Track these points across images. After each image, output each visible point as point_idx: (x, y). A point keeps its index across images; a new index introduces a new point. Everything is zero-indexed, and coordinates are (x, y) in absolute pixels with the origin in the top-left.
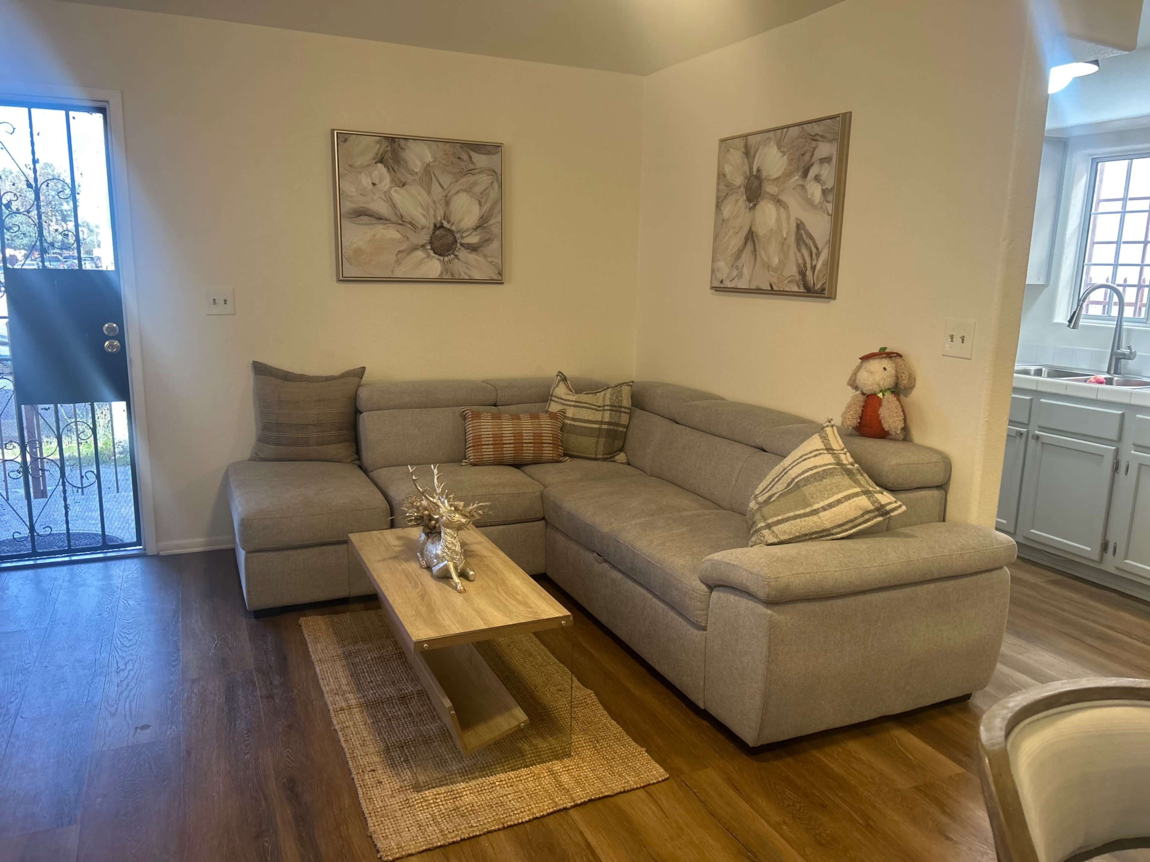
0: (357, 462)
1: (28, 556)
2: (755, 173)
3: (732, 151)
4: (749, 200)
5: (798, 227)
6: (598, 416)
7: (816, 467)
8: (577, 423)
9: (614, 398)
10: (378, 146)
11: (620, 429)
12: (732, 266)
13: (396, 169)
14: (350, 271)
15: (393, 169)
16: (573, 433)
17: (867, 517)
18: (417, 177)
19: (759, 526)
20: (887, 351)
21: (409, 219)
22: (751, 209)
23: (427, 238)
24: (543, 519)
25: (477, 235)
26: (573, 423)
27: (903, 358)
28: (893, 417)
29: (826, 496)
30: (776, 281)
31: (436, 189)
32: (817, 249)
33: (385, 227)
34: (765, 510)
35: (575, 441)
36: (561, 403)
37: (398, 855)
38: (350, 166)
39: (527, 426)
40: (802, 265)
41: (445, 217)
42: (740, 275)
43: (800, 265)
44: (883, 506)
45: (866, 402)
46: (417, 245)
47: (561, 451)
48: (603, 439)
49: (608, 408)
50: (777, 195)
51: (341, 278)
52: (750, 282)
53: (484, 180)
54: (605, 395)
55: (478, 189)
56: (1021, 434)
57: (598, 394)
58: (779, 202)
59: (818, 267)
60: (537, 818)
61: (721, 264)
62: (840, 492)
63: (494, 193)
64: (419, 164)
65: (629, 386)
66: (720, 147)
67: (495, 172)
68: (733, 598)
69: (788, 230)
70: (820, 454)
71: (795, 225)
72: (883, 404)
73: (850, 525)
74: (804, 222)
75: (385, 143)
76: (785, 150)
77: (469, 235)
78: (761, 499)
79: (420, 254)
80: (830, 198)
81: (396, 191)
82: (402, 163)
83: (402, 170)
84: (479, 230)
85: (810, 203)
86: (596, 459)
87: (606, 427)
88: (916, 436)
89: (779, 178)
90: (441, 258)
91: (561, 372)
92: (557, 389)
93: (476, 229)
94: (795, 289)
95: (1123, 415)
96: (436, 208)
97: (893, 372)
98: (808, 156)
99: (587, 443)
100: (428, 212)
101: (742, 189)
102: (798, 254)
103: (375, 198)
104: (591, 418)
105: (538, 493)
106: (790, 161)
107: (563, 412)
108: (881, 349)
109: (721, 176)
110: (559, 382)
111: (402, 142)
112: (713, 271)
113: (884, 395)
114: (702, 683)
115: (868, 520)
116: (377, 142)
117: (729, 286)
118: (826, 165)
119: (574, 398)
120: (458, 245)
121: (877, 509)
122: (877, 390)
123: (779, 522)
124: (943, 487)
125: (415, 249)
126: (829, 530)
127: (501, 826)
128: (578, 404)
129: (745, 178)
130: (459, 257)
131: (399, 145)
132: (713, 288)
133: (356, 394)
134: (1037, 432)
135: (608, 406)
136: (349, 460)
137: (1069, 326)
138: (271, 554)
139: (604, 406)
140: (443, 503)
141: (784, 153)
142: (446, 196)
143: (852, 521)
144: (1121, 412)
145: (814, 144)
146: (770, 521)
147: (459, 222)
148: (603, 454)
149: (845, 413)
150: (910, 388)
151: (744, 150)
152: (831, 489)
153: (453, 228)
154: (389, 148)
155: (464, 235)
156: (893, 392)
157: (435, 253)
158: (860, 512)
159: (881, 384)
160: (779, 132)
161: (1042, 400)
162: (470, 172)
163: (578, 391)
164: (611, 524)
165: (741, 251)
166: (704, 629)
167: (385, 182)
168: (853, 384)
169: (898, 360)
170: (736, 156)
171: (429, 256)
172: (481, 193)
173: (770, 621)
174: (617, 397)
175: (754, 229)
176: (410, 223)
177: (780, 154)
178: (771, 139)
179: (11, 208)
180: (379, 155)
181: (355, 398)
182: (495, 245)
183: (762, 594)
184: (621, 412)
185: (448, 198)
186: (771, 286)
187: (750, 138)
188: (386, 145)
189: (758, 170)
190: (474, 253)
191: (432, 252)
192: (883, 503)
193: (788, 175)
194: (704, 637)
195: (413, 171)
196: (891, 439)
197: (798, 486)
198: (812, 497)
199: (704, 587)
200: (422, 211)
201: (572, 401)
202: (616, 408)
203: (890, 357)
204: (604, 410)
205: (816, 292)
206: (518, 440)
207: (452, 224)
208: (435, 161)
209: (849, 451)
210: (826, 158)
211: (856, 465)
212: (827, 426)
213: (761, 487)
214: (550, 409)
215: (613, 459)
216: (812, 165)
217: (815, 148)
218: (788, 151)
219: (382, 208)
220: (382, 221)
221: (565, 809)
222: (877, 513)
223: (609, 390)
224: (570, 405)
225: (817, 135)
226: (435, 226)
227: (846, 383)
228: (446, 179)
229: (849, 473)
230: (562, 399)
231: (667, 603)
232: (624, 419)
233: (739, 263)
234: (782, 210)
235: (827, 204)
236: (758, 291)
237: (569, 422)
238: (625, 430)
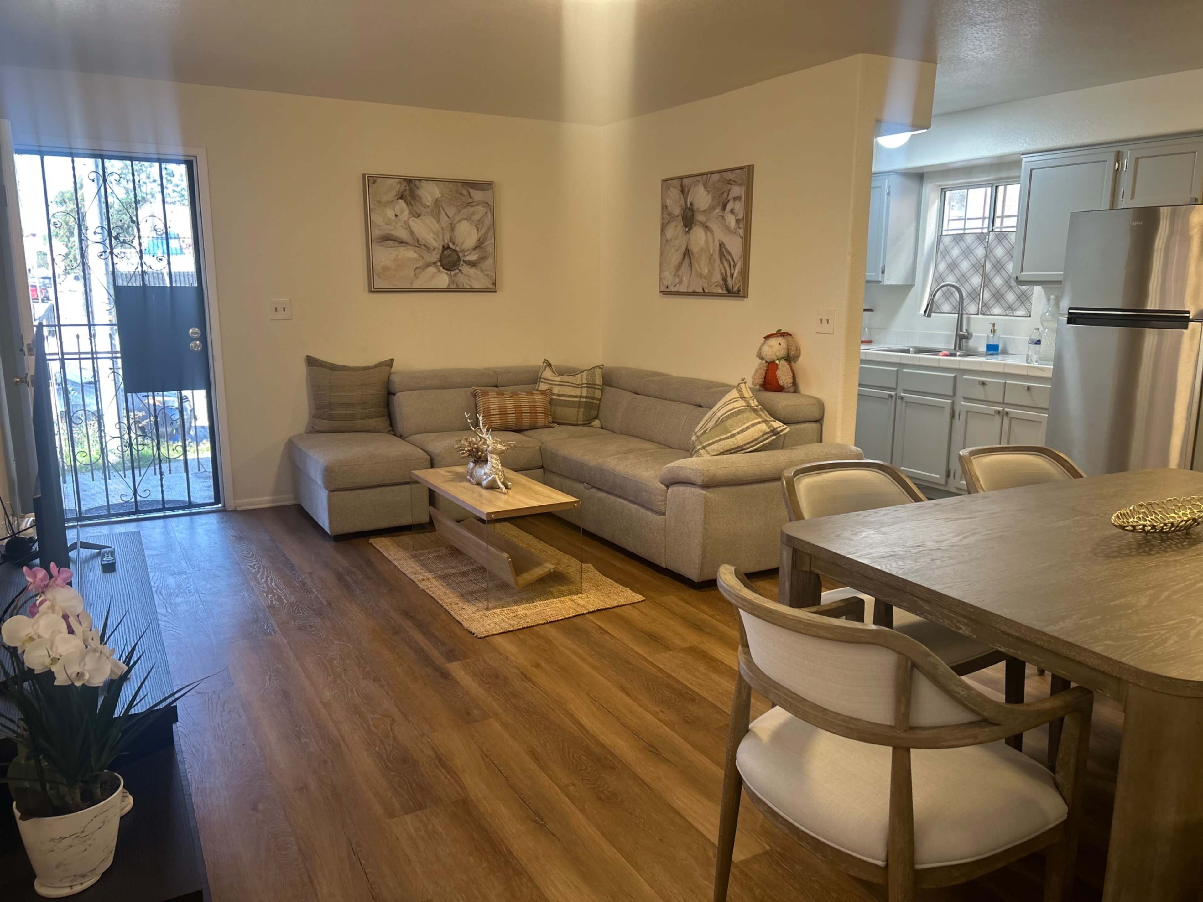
0: (392, 432)
1: (133, 513)
2: (688, 206)
3: (671, 188)
4: (685, 226)
5: (720, 245)
6: (578, 392)
7: (734, 409)
8: (561, 398)
9: (589, 378)
10: (399, 186)
11: (595, 401)
12: (675, 276)
13: (413, 203)
14: (379, 284)
15: (410, 203)
16: (559, 406)
17: (765, 437)
18: (429, 210)
19: (698, 448)
20: (782, 332)
21: (423, 242)
22: (687, 232)
23: (438, 256)
24: (542, 467)
25: (475, 254)
26: (558, 398)
27: (792, 336)
28: (785, 376)
29: (740, 425)
30: (706, 286)
31: (444, 219)
32: (734, 262)
33: (406, 249)
34: (701, 439)
35: (560, 411)
36: (548, 383)
37: (486, 635)
38: (379, 202)
39: (524, 400)
40: (724, 274)
41: (451, 240)
42: (681, 282)
43: (722, 273)
44: (775, 429)
45: (768, 367)
46: (429, 263)
47: (551, 420)
48: (583, 409)
49: (585, 385)
50: (705, 223)
51: (373, 290)
52: (688, 287)
53: (480, 210)
54: (582, 376)
55: (476, 218)
56: (891, 396)
57: (577, 376)
58: (706, 228)
59: (735, 275)
60: (566, 618)
61: (667, 274)
62: (748, 422)
63: (488, 221)
64: (430, 199)
65: (600, 368)
66: (662, 186)
67: (488, 204)
68: (681, 489)
69: (714, 248)
70: (737, 400)
71: (718, 245)
72: (779, 367)
73: (755, 442)
74: (725, 243)
75: (405, 184)
76: (710, 190)
77: (470, 254)
78: (699, 434)
79: (432, 269)
80: (741, 225)
81: (413, 220)
82: (417, 198)
83: (418, 204)
84: (477, 249)
85: (728, 228)
86: (577, 425)
87: (584, 400)
88: (802, 388)
89: (706, 210)
90: (449, 272)
91: (547, 360)
92: (544, 373)
93: (474, 249)
94: (720, 291)
95: (955, 377)
96: (444, 233)
97: (785, 346)
98: (725, 195)
99: (571, 413)
100: (438, 236)
101: (680, 218)
102: (721, 266)
103: (397, 226)
104: (572, 393)
105: (538, 448)
106: (713, 198)
107: (550, 390)
108: (778, 331)
109: (664, 207)
110: (545, 368)
111: (417, 183)
112: (661, 279)
113: (779, 362)
114: (663, 550)
115: (767, 439)
116: (398, 183)
117: (673, 290)
118: (738, 202)
119: (558, 379)
120: (461, 262)
121: (772, 431)
122: (775, 358)
123: (710, 444)
124: (819, 421)
125: (428, 265)
126: (742, 446)
127: (545, 622)
128: (562, 383)
129: (682, 209)
130: (463, 272)
131: (415, 185)
132: (661, 292)
133: (389, 380)
134: (902, 394)
135: (585, 384)
136: (386, 431)
137: (924, 315)
138: (348, 493)
139: (582, 384)
140: (489, 438)
141: (709, 192)
142: (451, 224)
143: (756, 440)
144: (953, 375)
145: (729, 186)
146: (705, 444)
147: (462, 244)
148: (583, 421)
149: (754, 375)
150: (797, 357)
151: (680, 189)
152: (743, 420)
153: (457, 249)
154: (407, 188)
155: (466, 254)
156: (786, 360)
157: (444, 268)
158: (762, 434)
159: (777, 354)
160: (705, 176)
161: (904, 370)
162: (469, 204)
163: (561, 374)
164: (596, 460)
165: (680, 264)
166: (664, 514)
167: (404, 214)
168: (760, 356)
169: (789, 338)
170: (674, 193)
171: (439, 271)
172: (478, 221)
173: (705, 498)
174: (591, 377)
175: (689, 247)
176: (425, 245)
177: (706, 193)
178: (699, 181)
179: (119, 240)
180: (400, 193)
181: (388, 382)
182: (490, 261)
183: (699, 481)
184: (595, 388)
185: (453, 226)
186: (703, 290)
187: (684, 180)
188: (405, 185)
189: (691, 204)
190: (473, 268)
191: (441, 268)
192: (775, 427)
193: (712, 208)
194: (664, 520)
195: (426, 205)
196: (785, 392)
197: (722, 421)
198: (731, 427)
199: (663, 486)
200: (434, 236)
201: (557, 381)
202: (591, 385)
203: (783, 336)
204: (582, 387)
205: (734, 293)
206: (518, 411)
207: (457, 246)
208: (442, 197)
209: (755, 398)
210: (737, 197)
211: (760, 407)
212: (742, 383)
213: (699, 427)
214: (540, 388)
215: (590, 425)
216: (729, 201)
217: (730, 190)
218: (711, 191)
219: (402, 234)
220: (403, 244)
221: (583, 614)
222: (772, 434)
223: (585, 372)
224: (556, 385)
225: (730, 180)
226: (443, 247)
227: (755, 355)
228: (451, 211)
229: (755, 411)
230: (549, 380)
231: (638, 504)
232: (598, 394)
233: (680, 273)
234: (709, 234)
235: (739, 230)
236: (694, 294)
237: (555, 397)
238: (598, 402)
